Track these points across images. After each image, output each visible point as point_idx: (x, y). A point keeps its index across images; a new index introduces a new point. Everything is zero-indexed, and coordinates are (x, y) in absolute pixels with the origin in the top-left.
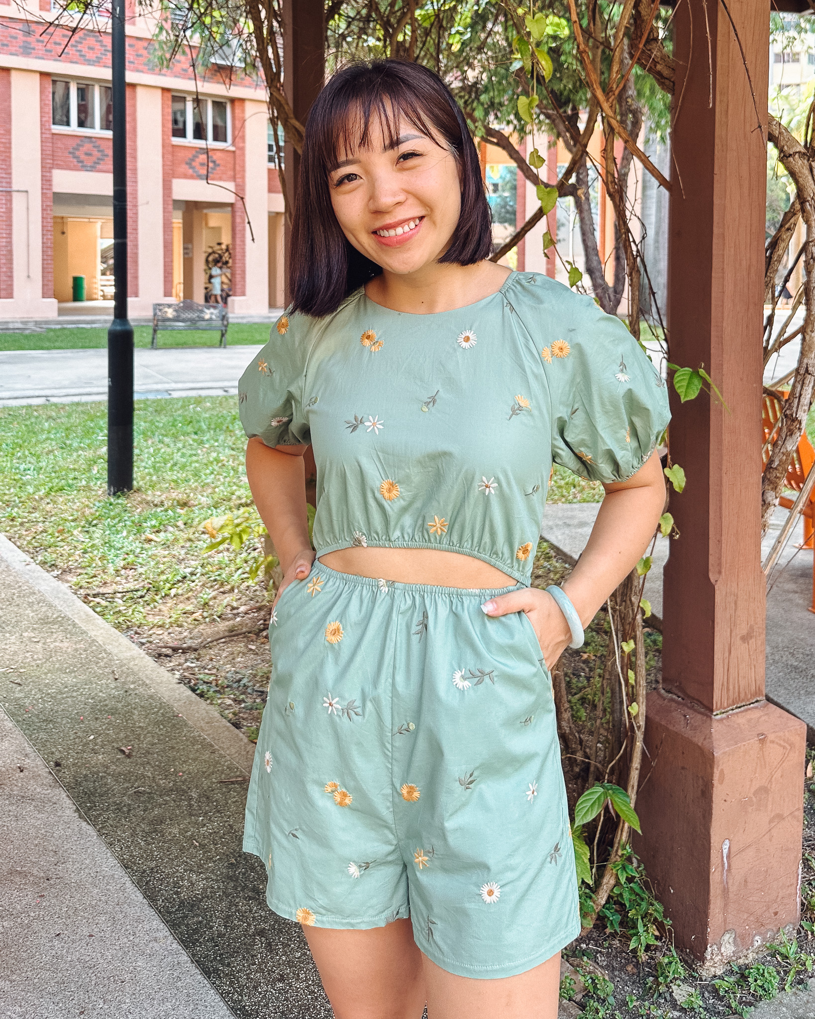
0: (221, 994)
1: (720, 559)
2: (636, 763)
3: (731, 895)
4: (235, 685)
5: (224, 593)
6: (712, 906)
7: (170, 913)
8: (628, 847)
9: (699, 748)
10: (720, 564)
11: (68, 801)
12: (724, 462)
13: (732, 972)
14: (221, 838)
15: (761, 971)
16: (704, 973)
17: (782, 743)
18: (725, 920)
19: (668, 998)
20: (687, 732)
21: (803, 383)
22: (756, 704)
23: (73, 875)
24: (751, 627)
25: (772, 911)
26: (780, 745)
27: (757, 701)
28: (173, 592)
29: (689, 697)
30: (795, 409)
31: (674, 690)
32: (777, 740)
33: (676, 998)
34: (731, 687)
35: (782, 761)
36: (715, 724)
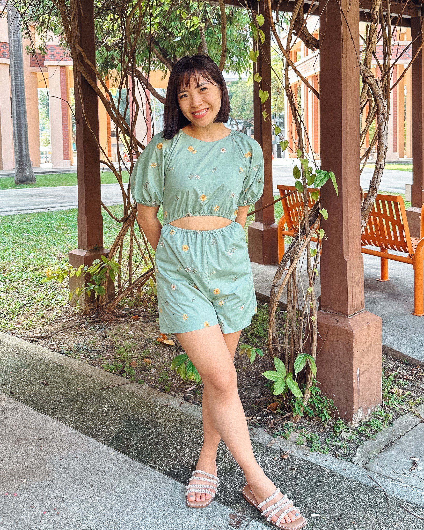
0: (153, 468)
1: (348, 249)
2: (315, 343)
3: (360, 392)
4: (81, 350)
5: (49, 311)
6: (354, 397)
7: (110, 443)
8: (315, 379)
9: (346, 330)
10: (348, 252)
11: (28, 407)
12: (349, 208)
13: (362, 425)
14: (115, 411)
15: (374, 422)
16: (352, 427)
17: (375, 326)
18: (359, 403)
19: (341, 438)
20: (339, 325)
21: (379, 173)
22: (362, 312)
23: (51, 436)
24: (359, 279)
25: (373, 398)
26: (374, 327)
27: (362, 310)
28: (21, 313)
29: (335, 311)
30: (375, 184)
31: (327, 309)
32: (373, 325)
33: (344, 437)
34: (354, 305)
35: (375, 334)
36: (350, 320)
